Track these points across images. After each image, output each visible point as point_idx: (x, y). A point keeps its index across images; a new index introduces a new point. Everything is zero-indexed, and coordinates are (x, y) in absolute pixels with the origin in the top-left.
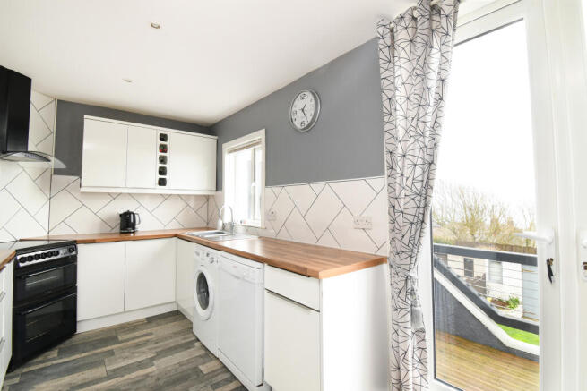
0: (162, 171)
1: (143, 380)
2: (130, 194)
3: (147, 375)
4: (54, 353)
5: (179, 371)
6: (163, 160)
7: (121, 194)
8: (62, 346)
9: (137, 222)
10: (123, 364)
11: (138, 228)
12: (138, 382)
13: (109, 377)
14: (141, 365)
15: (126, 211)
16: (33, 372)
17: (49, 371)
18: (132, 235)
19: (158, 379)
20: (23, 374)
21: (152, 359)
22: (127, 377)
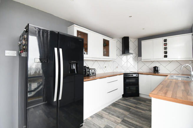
0: (166, 53)
1: (139, 112)
2: (157, 61)
3: (141, 112)
4: (132, 98)
5: (149, 117)
6: (165, 48)
7: (154, 61)
8: (135, 97)
9: (159, 70)
10: (140, 107)
11: (159, 72)
12: (138, 112)
13: (134, 107)
14: (143, 110)
15: (155, 66)
16: (126, 99)
17: (128, 100)
18: (157, 74)
19: (142, 115)
20: (125, 99)
21: (147, 110)
22: (137, 110)
